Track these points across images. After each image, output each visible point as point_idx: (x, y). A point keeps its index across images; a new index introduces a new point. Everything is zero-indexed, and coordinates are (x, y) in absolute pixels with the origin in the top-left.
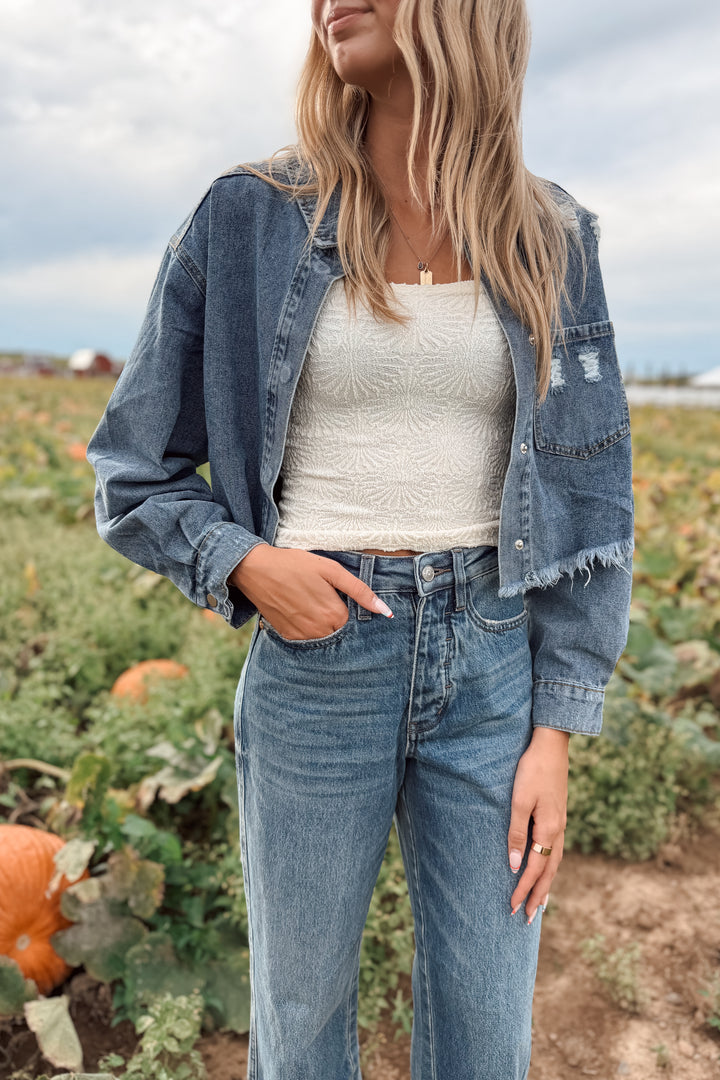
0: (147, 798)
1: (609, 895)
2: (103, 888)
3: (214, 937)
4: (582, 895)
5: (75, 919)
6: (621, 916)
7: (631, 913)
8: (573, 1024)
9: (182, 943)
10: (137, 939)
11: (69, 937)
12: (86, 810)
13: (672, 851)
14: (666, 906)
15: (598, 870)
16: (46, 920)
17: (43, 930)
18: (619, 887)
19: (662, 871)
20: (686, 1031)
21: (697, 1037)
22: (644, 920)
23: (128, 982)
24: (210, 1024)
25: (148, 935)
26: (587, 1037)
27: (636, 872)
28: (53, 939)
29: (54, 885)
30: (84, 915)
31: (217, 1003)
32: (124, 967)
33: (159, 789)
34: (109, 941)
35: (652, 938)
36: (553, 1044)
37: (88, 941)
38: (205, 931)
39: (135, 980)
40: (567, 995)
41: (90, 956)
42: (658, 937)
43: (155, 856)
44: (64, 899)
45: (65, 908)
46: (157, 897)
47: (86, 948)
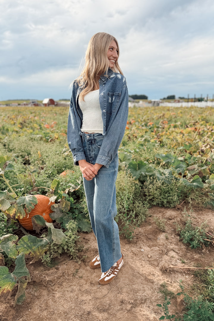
0: (67, 192)
1: (164, 214)
2: (59, 206)
3: (80, 216)
4: (158, 214)
5: (54, 211)
6: (165, 217)
7: (168, 217)
8: (151, 233)
9: (74, 217)
10: (65, 216)
11: (52, 215)
12: (55, 191)
13: (180, 206)
14: (176, 216)
15: (162, 210)
16: (48, 211)
17: (47, 212)
18: (166, 212)
19: (176, 210)
20: (174, 235)
21: (176, 236)
22: (170, 218)
23: (64, 223)
24: (79, 230)
25: (67, 215)
26: (153, 235)
27: (171, 210)
28: (50, 215)
29: (50, 203)
30: (55, 210)
31: (81, 227)
32: (63, 219)
33: (69, 190)
34: (60, 217)
35: (171, 221)
36: (146, 236)
37: (56, 216)
38: (78, 215)
39: (65, 223)
40: (151, 229)
41: (57, 219)
42: (173, 221)
43: (69, 200)
44: (51, 207)
45: (52, 208)
46: (69, 208)
47: (55, 217)
